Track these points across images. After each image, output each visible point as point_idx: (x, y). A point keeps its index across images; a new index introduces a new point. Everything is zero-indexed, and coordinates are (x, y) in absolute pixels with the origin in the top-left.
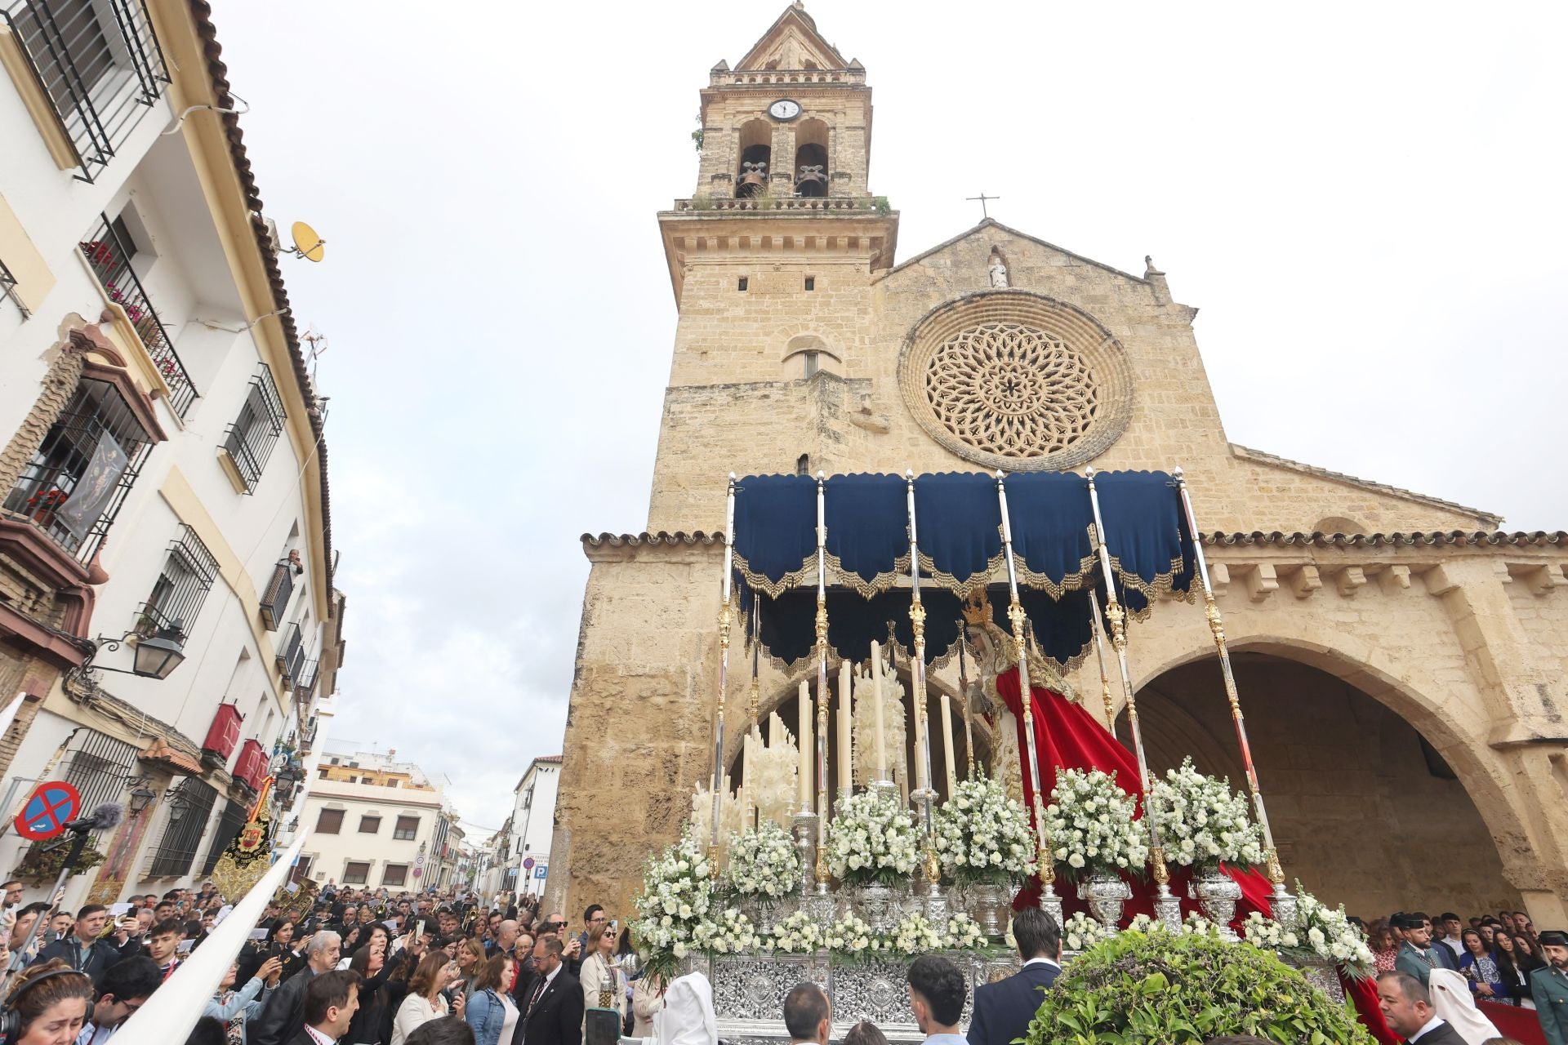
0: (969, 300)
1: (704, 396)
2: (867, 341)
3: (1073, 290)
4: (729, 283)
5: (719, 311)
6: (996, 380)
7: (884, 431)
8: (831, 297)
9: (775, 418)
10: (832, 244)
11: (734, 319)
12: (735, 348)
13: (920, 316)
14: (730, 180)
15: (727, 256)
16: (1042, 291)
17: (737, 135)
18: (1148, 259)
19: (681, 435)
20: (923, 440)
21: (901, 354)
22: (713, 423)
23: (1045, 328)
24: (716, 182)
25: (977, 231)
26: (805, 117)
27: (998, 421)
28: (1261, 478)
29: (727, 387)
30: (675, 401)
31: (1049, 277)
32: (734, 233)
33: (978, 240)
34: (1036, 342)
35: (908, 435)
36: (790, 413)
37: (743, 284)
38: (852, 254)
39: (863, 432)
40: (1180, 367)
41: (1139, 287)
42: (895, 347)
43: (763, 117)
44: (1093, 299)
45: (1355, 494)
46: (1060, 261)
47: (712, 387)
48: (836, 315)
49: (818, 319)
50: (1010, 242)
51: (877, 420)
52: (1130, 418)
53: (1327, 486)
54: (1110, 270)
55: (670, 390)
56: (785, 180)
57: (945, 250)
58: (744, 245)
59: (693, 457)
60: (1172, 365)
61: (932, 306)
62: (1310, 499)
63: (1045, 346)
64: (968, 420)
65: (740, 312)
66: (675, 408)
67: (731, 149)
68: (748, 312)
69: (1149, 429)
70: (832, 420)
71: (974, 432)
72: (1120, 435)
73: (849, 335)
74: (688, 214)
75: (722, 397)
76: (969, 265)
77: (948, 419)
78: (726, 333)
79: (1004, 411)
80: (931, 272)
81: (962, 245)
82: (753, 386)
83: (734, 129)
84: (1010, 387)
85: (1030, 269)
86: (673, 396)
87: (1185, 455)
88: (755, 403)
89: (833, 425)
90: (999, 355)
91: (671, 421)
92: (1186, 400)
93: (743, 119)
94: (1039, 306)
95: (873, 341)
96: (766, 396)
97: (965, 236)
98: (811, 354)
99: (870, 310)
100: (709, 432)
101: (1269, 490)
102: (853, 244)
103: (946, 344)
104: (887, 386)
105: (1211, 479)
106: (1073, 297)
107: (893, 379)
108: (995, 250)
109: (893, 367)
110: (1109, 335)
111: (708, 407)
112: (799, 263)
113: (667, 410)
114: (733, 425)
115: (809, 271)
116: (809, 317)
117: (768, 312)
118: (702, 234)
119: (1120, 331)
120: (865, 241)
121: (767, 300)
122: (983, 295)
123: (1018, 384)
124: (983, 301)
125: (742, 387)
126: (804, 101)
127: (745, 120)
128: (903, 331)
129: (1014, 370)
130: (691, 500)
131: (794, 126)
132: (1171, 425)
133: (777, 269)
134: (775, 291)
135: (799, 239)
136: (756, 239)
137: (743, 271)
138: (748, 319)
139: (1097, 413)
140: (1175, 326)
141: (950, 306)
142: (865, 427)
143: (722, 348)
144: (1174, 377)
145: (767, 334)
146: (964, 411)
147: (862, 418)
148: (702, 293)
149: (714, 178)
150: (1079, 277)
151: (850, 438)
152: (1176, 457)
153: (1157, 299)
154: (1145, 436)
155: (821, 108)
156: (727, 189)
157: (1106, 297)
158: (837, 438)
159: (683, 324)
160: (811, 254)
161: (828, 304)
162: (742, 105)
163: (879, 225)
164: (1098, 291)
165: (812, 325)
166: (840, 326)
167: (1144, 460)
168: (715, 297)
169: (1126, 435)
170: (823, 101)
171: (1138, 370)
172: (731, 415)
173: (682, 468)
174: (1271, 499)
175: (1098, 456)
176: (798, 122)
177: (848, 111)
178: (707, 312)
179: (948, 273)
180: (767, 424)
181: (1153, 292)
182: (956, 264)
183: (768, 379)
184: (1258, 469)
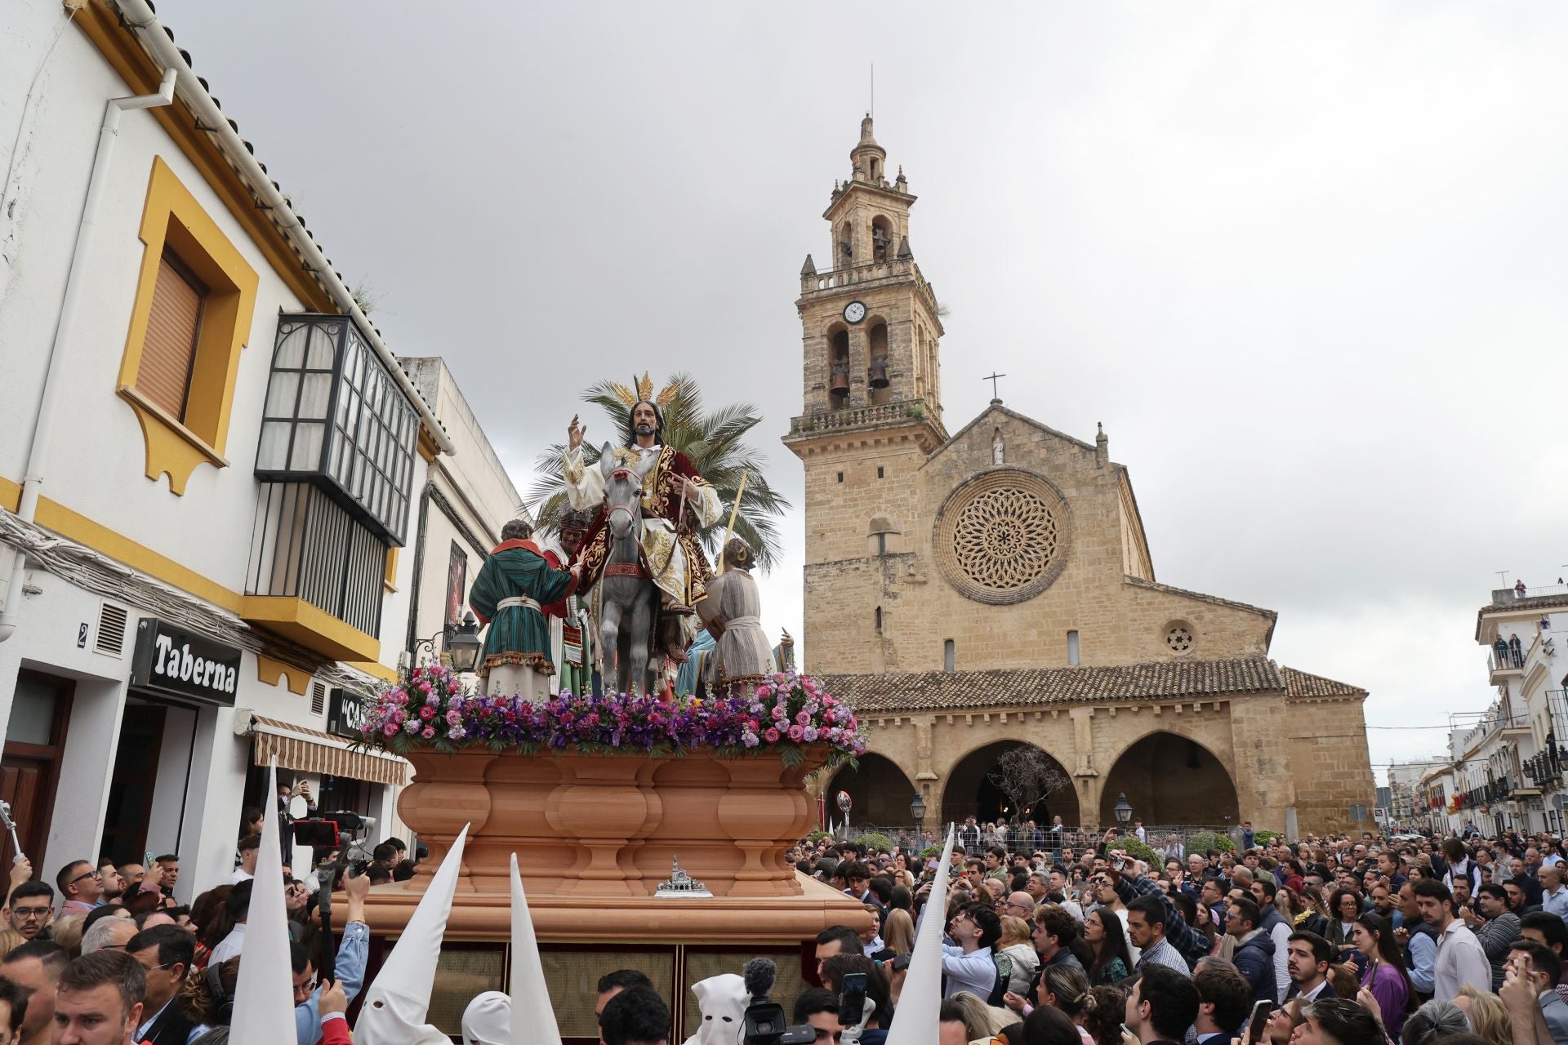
0: (977, 478)
1: (823, 571)
2: (916, 515)
3: (1045, 461)
4: (831, 478)
5: (828, 501)
6: (995, 534)
7: (925, 583)
8: (893, 482)
9: (863, 584)
10: (891, 440)
11: (837, 507)
12: (840, 530)
13: (947, 493)
14: (824, 387)
15: (830, 457)
16: (1023, 465)
17: (825, 340)
18: (1100, 425)
19: (815, 597)
20: (946, 586)
21: (935, 527)
22: (831, 589)
23: (1028, 490)
24: (816, 392)
25: (985, 415)
26: (870, 314)
27: (995, 563)
28: (1140, 596)
29: (836, 563)
30: (809, 575)
31: (1031, 452)
32: (829, 444)
33: (986, 424)
34: (1023, 500)
35: (939, 584)
36: (870, 579)
37: (841, 477)
38: (907, 445)
39: (912, 586)
40: (1104, 518)
41: (1088, 454)
42: (931, 520)
43: (841, 320)
44: (1057, 468)
45: (1193, 604)
46: (1037, 437)
47: (828, 564)
48: (898, 497)
49: (887, 502)
50: (1007, 423)
51: (919, 578)
52: (1066, 561)
53: (1177, 599)
54: (1070, 440)
55: (806, 567)
56: (860, 385)
57: (965, 436)
58: (837, 448)
59: (823, 611)
60: (1099, 518)
61: (954, 486)
62: (1165, 609)
63: (1028, 503)
64: (977, 565)
65: (839, 501)
66: (810, 579)
67: (822, 356)
68: (845, 501)
69: (1078, 567)
70: (892, 585)
71: (981, 572)
72: (1059, 574)
73: (905, 512)
74: (800, 436)
75: (834, 571)
76: (980, 449)
77: (966, 565)
78: (833, 519)
79: (1000, 556)
80: (954, 456)
81: (976, 429)
82: (850, 561)
83: (822, 336)
84: (1004, 538)
85: (1018, 446)
86: (807, 571)
87: (1097, 584)
88: (852, 573)
89: (893, 588)
90: (999, 512)
91: (809, 589)
92: (1104, 543)
93: (828, 323)
94: (1022, 477)
95: (919, 517)
96: (857, 569)
97: (976, 422)
98: (881, 536)
99: (918, 491)
100: (829, 594)
101: (1142, 604)
102: (905, 438)
103: (966, 508)
104: (927, 549)
105: (1109, 599)
106: (1043, 468)
107: (930, 544)
108: (997, 429)
109: (930, 536)
110: (1063, 498)
111: (827, 578)
112: (873, 457)
113: (806, 581)
114: (840, 589)
115: (880, 464)
116: (881, 500)
117: (856, 500)
118: (810, 447)
119: (1070, 492)
120: (912, 437)
121: (856, 490)
122: (986, 474)
123: (1008, 535)
124: (987, 477)
125: (844, 563)
126: (868, 300)
127: (829, 325)
128: (936, 507)
129: (1007, 524)
130: (824, 638)
131: (863, 326)
132: (1092, 563)
133: (860, 464)
134: (860, 482)
135: (871, 442)
136: (844, 445)
137: (840, 468)
138: (845, 506)
139: (1055, 553)
140: (1106, 485)
141: (965, 484)
142: (914, 583)
143: (832, 530)
144: (1099, 526)
145: (857, 517)
146: (975, 558)
147: (910, 579)
148: (816, 489)
149: (814, 389)
150: (1049, 449)
151: (904, 592)
152: (1091, 586)
153: (1098, 462)
154: (1075, 572)
155: (880, 304)
156: (824, 397)
157: (1064, 465)
158: (894, 596)
159: (809, 514)
160: (880, 449)
161: (891, 489)
162: (826, 310)
163: (918, 427)
164: (1059, 460)
165: (883, 506)
166: (899, 506)
167: (1072, 589)
168: (825, 491)
169: (1064, 572)
170: (881, 297)
171: (1078, 523)
172: (839, 583)
173: (818, 618)
174: (1143, 610)
175: (1044, 590)
176: (866, 321)
177: (900, 303)
178: (821, 503)
179: (965, 456)
180: (859, 587)
181: (1097, 457)
182: (971, 448)
183: (857, 556)
184: (1138, 591)
